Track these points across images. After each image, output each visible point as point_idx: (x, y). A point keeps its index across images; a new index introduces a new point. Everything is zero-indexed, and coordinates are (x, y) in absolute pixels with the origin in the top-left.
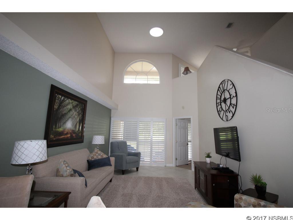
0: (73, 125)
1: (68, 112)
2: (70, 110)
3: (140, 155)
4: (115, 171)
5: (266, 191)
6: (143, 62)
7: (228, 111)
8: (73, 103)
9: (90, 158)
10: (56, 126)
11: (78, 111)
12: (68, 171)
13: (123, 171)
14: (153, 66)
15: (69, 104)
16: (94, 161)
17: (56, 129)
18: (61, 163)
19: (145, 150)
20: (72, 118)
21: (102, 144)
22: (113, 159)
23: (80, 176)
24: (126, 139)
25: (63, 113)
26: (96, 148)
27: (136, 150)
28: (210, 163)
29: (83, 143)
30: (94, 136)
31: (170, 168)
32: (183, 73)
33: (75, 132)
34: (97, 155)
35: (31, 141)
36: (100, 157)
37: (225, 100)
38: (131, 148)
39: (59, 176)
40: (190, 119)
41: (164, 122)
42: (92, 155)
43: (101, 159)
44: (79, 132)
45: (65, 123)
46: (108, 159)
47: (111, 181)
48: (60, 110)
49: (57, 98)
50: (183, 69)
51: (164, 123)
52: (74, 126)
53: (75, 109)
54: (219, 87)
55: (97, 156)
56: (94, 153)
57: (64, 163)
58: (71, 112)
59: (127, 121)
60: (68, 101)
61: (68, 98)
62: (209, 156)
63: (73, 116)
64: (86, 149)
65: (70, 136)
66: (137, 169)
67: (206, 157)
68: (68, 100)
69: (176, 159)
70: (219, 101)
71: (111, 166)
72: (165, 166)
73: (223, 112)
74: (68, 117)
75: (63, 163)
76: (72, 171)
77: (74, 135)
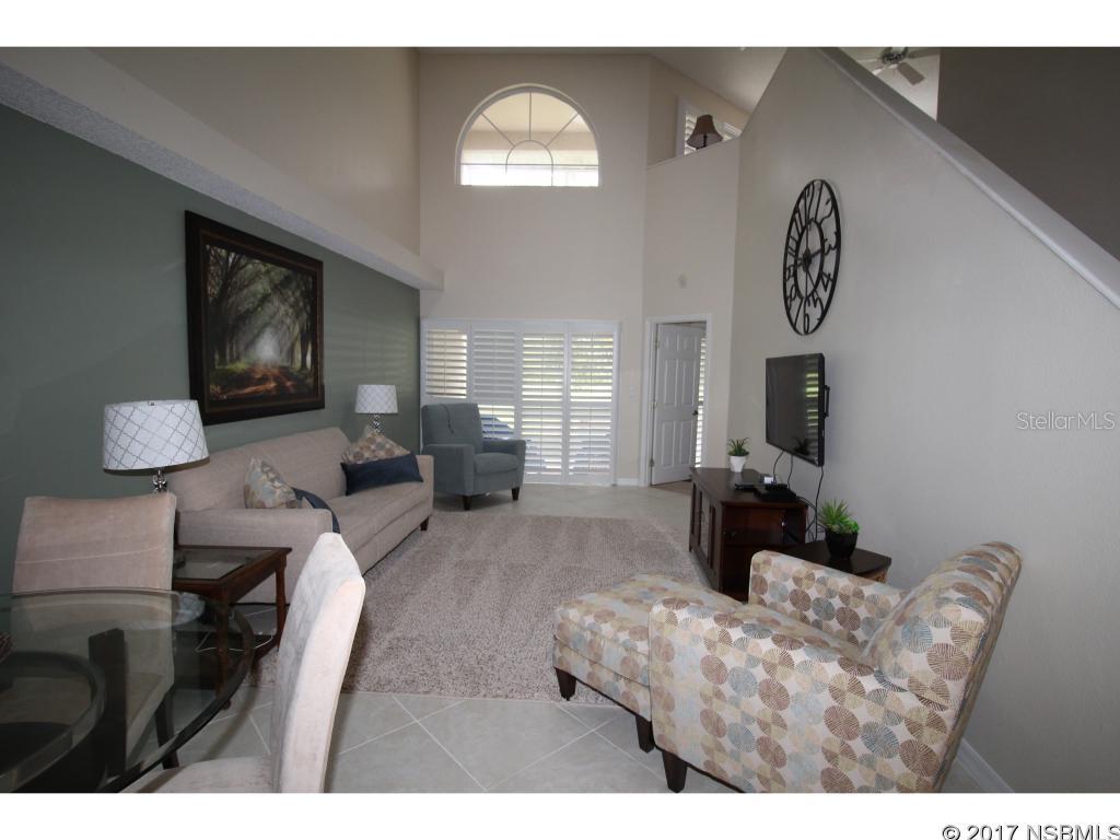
0: (281, 351)
1: (258, 306)
2: (265, 299)
3: (525, 448)
4: (436, 500)
5: (855, 544)
6: (536, 96)
7: (811, 298)
8: (272, 274)
9: (351, 458)
10: (223, 355)
11: (292, 299)
12: (278, 491)
13: (465, 498)
14: (575, 112)
15: (259, 278)
16: (363, 467)
17: (226, 364)
18: (254, 468)
19: (544, 434)
20: (276, 327)
21: (389, 412)
22: (426, 463)
23: (314, 507)
24: (477, 394)
25: (242, 309)
26: (367, 427)
27: (512, 433)
28: (742, 473)
29: (322, 411)
30: (360, 387)
31: (629, 490)
32: (691, 142)
33: (292, 374)
34: (373, 447)
35: (153, 404)
36: (382, 455)
37: (808, 259)
38: (496, 426)
39: (252, 507)
40: (705, 322)
41: (611, 336)
42: (358, 449)
43: (386, 460)
44: (304, 372)
45: (251, 344)
46: (411, 460)
47: (424, 526)
48: (230, 301)
49: (212, 258)
50: (690, 123)
51: (611, 340)
52: (284, 354)
53: (281, 293)
54: (796, 210)
55: (374, 451)
56: (361, 443)
57: (263, 471)
58: (270, 304)
59: (477, 333)
60: (252, 267)
61: (252, 255)
62: (739, 451)
63: (277, 318)
64: (338, 431)
65: (275, 387)
66: (515, 493)
67: (731, 454)
68: (253, 264)
69: (652, 463)
70: (791, 261)
71: (421, 481)
72: (614, 485)
73: (798, 300)
74: (259, 323)
75: (259, 470)
76: (289, 493)
77: (289, 384)
